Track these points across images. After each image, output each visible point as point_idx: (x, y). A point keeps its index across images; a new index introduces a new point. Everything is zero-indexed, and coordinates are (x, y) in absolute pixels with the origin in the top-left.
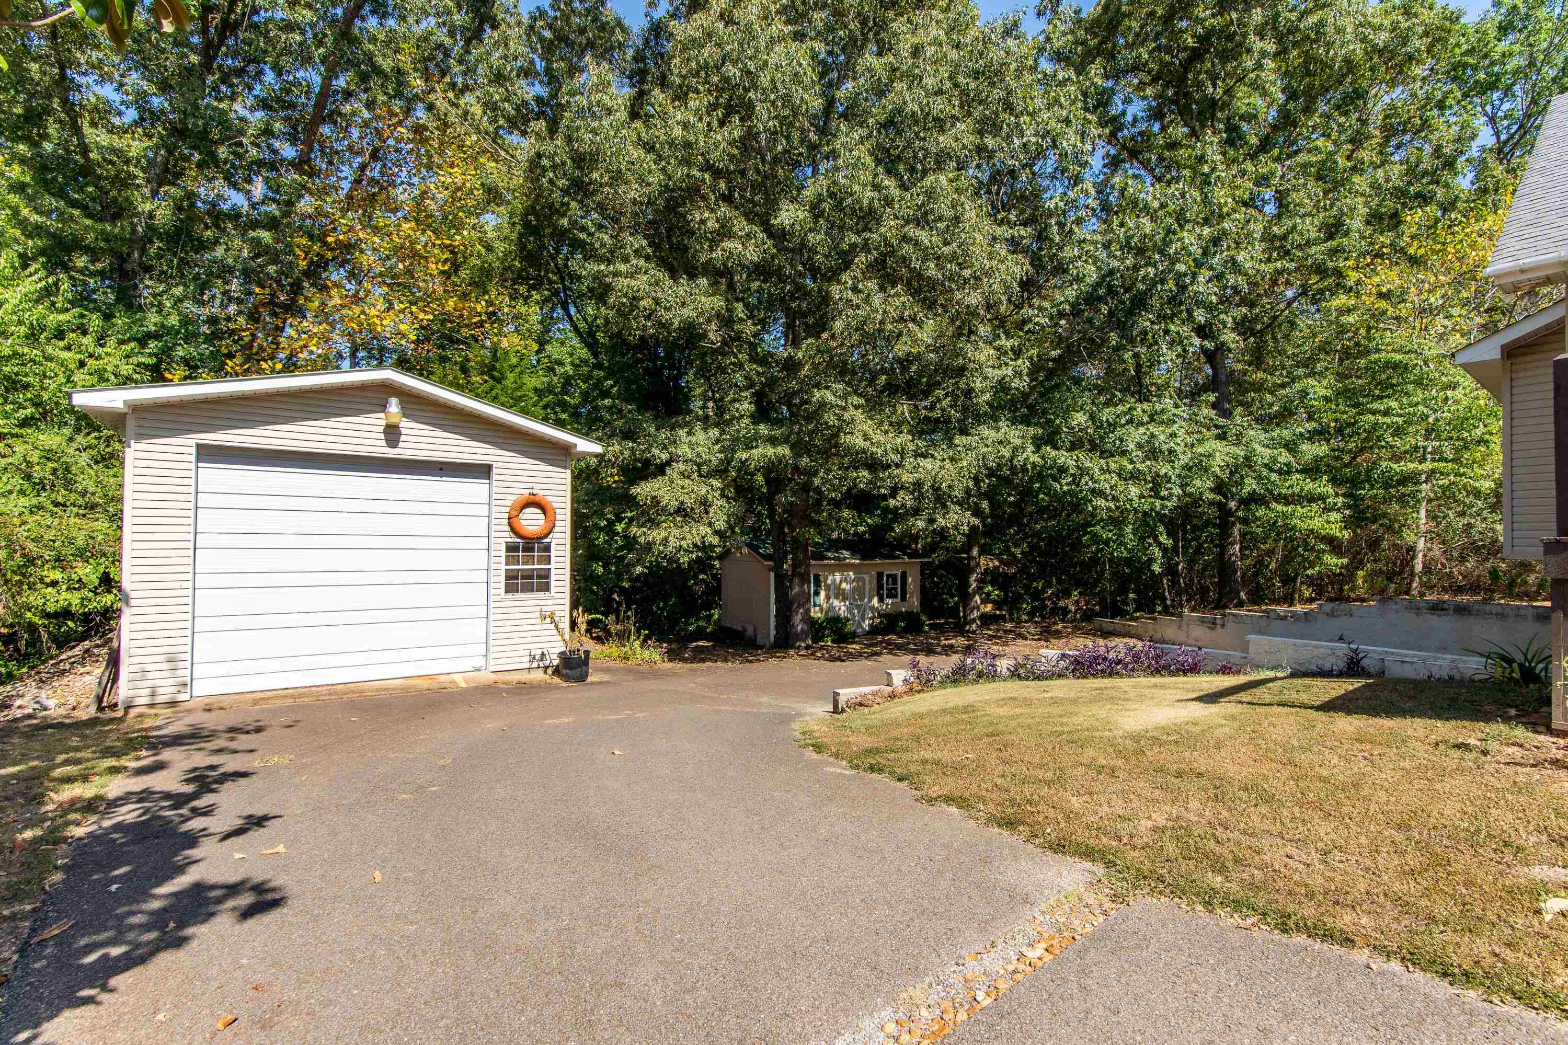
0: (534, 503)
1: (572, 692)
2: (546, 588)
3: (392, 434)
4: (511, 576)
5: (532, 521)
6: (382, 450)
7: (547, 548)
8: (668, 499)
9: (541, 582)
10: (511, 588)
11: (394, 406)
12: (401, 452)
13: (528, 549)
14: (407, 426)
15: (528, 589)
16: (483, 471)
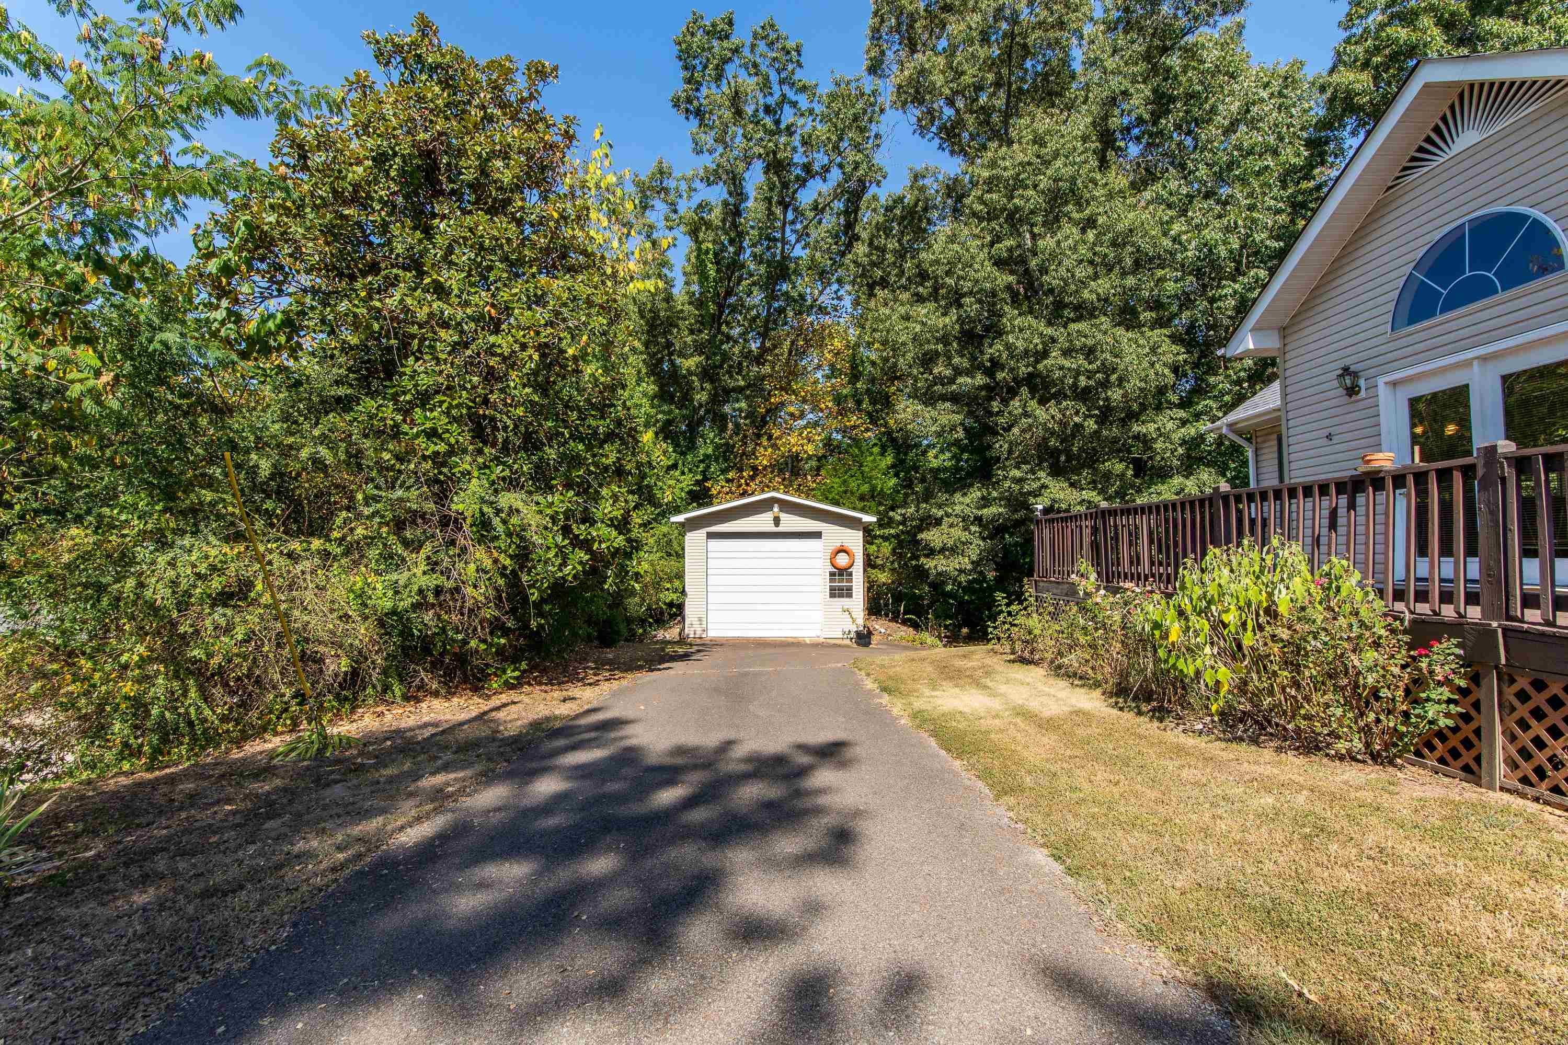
0: (842, 550)
1: (861, 652)
2: (850, 595)
3: (777, 521)
4: (832, 589)
5: (842, 560)
6: (771, 528)
7: (851, 574)
8: (937, 544)
9: (847, 593)
10: (832, 595)
11: (776, 509)
12: (781, 529)
13: (841, 575)
14: (783, 516)
15: (841, 596)
16: (817, 535)
